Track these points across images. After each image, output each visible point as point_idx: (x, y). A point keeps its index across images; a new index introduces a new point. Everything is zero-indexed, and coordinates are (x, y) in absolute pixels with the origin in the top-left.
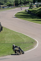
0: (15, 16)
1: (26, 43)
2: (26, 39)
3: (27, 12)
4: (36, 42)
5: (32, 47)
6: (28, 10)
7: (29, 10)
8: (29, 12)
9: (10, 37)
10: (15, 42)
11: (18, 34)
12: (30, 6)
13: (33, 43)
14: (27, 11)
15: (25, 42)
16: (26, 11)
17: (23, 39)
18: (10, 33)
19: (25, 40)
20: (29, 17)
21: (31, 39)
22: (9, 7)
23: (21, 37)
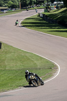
0: (22, 25)
1: (40, 69)
2: (40, 62)
3: (41, 17)
4: (56, 68)
5: (50, 76)
6: (44, 15)
7: (45, 13)
8: (45, 17)
9: (13, 60)
10: (23, 68)
11: (27, 55)
12: (46, 8)
14: (41, 15)
15: (38, 67)
16: (39, 16)
17: (35, 62)
18: (14, 52)
19: (39, 64)
20: (44, 26)
21: (47, 61)
23: (32, 60)
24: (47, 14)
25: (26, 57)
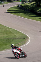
0: (8, 12)
1: (18, 39)
2: (18, 34)
3: (20, 7)
4: (28, 38)
5: (24, 43)
8: (22, 7)
9: (2, 33)
10: (7, 38)
11: (10, 30)
13: (25, 38)
14: (20, 6)
15: (17, 38)
16: (18, 6)
17: (15, 34)
18: (3, 28)
19: (17, 36)
21: (23, 34)
22: (1, 2)
23: (14, 33)
24: (23, 5)
25: (10, 31)
